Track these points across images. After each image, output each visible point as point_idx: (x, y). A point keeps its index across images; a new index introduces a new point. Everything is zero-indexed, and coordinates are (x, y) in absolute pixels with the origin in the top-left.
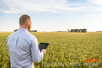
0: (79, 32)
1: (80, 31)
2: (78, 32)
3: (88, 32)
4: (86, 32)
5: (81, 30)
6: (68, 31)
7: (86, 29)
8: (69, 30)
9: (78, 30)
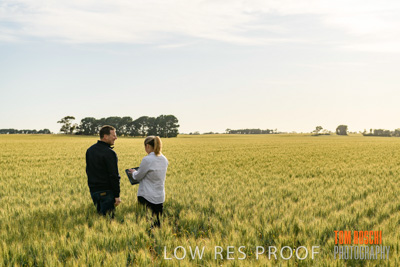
0: (134, 134)
1: (138, 127)
2: (126, 135)
3: (185, 136)
4: (174, 134)
5: (143, 120)
6: (67, 131)
7: (171, 120)
8: (72, 123)
9: (126, 121)
